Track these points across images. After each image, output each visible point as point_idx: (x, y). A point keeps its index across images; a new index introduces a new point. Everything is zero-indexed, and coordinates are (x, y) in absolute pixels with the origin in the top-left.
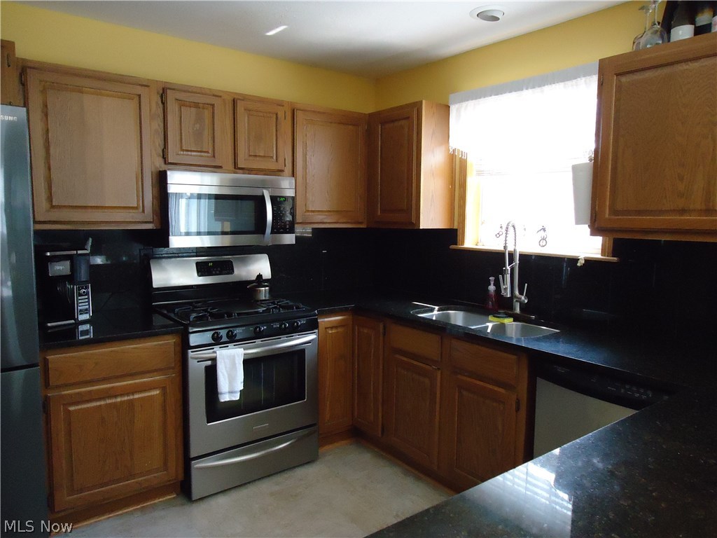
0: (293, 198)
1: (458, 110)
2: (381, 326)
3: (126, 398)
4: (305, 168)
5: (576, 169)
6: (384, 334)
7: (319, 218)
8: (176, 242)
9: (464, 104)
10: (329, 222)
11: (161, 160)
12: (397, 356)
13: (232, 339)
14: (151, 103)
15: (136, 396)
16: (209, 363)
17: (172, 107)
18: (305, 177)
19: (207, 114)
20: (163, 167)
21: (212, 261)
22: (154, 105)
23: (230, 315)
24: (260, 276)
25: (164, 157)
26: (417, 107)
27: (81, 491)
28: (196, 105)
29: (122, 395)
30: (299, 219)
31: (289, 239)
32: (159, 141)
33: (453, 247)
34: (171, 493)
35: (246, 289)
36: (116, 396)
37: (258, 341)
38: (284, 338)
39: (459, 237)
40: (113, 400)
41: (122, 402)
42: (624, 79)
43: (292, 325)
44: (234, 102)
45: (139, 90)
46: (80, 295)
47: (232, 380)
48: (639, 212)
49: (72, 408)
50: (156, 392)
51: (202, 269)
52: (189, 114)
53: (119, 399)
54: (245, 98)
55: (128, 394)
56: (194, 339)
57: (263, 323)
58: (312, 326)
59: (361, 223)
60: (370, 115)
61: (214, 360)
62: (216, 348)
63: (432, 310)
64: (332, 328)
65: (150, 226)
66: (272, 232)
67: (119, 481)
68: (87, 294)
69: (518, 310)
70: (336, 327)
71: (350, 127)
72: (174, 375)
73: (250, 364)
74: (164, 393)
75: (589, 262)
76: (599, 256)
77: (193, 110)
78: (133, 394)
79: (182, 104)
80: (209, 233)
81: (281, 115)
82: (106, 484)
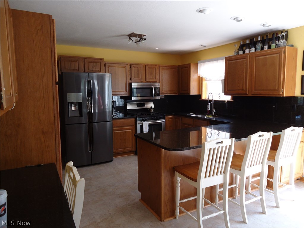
0: (159, 88)
1: (200, 65)
2: (180, 118)
3: (125, 131)
4: (162, 80)
5: (222, 80)
6: (181, 120)
7: (166, 92)
8: (133, 98)
9: (201, 64)
10: (168, 93)
11: (130, 80)
12: (184, 125)
13: (146, 120)
14: (128, 68)
15: (127, 131)
16: (141, 125)
17: (133, 68)
18: (162, 83)
19: (140, 69)
20: (131, 82)
21: (140, 103)
22: (129, 68)
23: (145, 115)
24: (151, 107)
25: (131, 80)
26: (190, 64)
27: (117, 149)
28: (137, 67)
29: (124, 130)
30: (161, 93)
31: (158, 98)
32: (130, 76)
33: (200, 99)
34: (133, 154)
35: (148, 110)
36: (123, 130)
37: (152, 121)
38: (157, 120)
39: (201, 97)
40: (122, 131)
41: (124, 132)
42: (229, 62)
43: (159, 117)
44: (146, 66)
45: (126, 65)
46: (114, 110)
47: (146, 128)
48: (232, 90)
49: (115, 132)
50: (131, 130)
51: (138, 105)
52: (136, 69)
53: (124, 131)
54: (148, 65)
55: (125, 130)
56: (138, 119)
57: (153, 117)
58: (164, 118)
59: (176, 94)
60: (179, 66)
61: (142, 124)
62: (143, 122)
63: (193, 115)
64: (169, 119)
65: (128, 95)
66: (154, 96)
67: (123, 148)
68: (115, 110)
69: (214, 114)
70: (170, 119)
71: (174, 70)
72: (134, 127)
73: (150, 125)
74: (132, 131)
75: (228, 101)
76: (230, 100)
77: (137, 69)
78: (126, 130)
79: (135, 67)
80: (140, 96)
81: (156, 68)
82: (121, 149)
